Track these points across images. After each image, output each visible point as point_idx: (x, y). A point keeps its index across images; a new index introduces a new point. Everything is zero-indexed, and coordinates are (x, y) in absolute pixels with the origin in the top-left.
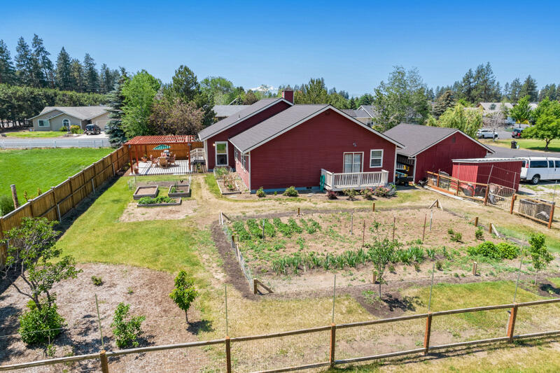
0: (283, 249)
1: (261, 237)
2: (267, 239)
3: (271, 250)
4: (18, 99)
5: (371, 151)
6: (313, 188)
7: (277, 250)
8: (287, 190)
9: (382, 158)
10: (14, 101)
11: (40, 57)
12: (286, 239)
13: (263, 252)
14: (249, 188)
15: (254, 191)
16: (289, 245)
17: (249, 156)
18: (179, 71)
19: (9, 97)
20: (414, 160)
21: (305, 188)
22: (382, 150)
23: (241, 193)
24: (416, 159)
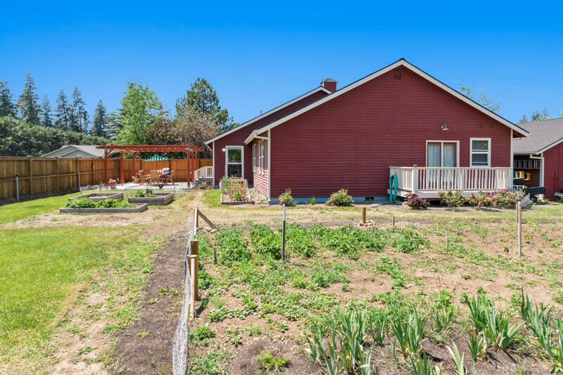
0: (342, 285)
1: (277, 254)
2: (292, 260)
3: (303, 286)
4: (38, 138)
5: (472, 139)
6: (376, 198)
7: (323, 285)
8: (334, 196)
9: (489, 153)
10: (33, 140)
11: (77, 108)
12: (345, 261)
13: (279, 292)
14: (268, 196)
15: (275, 199)
16: (356, 274)
17: (269, 139)
18: (196, 84)
19: (29, 136)
20: (539, 161)
21: (363, 199)
22: (489, 140)
23: (253, 203)
24: (542, 158)
